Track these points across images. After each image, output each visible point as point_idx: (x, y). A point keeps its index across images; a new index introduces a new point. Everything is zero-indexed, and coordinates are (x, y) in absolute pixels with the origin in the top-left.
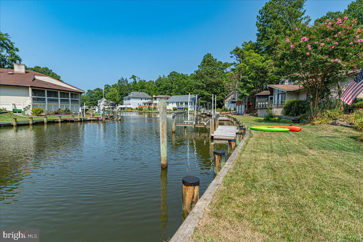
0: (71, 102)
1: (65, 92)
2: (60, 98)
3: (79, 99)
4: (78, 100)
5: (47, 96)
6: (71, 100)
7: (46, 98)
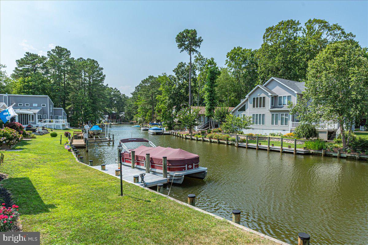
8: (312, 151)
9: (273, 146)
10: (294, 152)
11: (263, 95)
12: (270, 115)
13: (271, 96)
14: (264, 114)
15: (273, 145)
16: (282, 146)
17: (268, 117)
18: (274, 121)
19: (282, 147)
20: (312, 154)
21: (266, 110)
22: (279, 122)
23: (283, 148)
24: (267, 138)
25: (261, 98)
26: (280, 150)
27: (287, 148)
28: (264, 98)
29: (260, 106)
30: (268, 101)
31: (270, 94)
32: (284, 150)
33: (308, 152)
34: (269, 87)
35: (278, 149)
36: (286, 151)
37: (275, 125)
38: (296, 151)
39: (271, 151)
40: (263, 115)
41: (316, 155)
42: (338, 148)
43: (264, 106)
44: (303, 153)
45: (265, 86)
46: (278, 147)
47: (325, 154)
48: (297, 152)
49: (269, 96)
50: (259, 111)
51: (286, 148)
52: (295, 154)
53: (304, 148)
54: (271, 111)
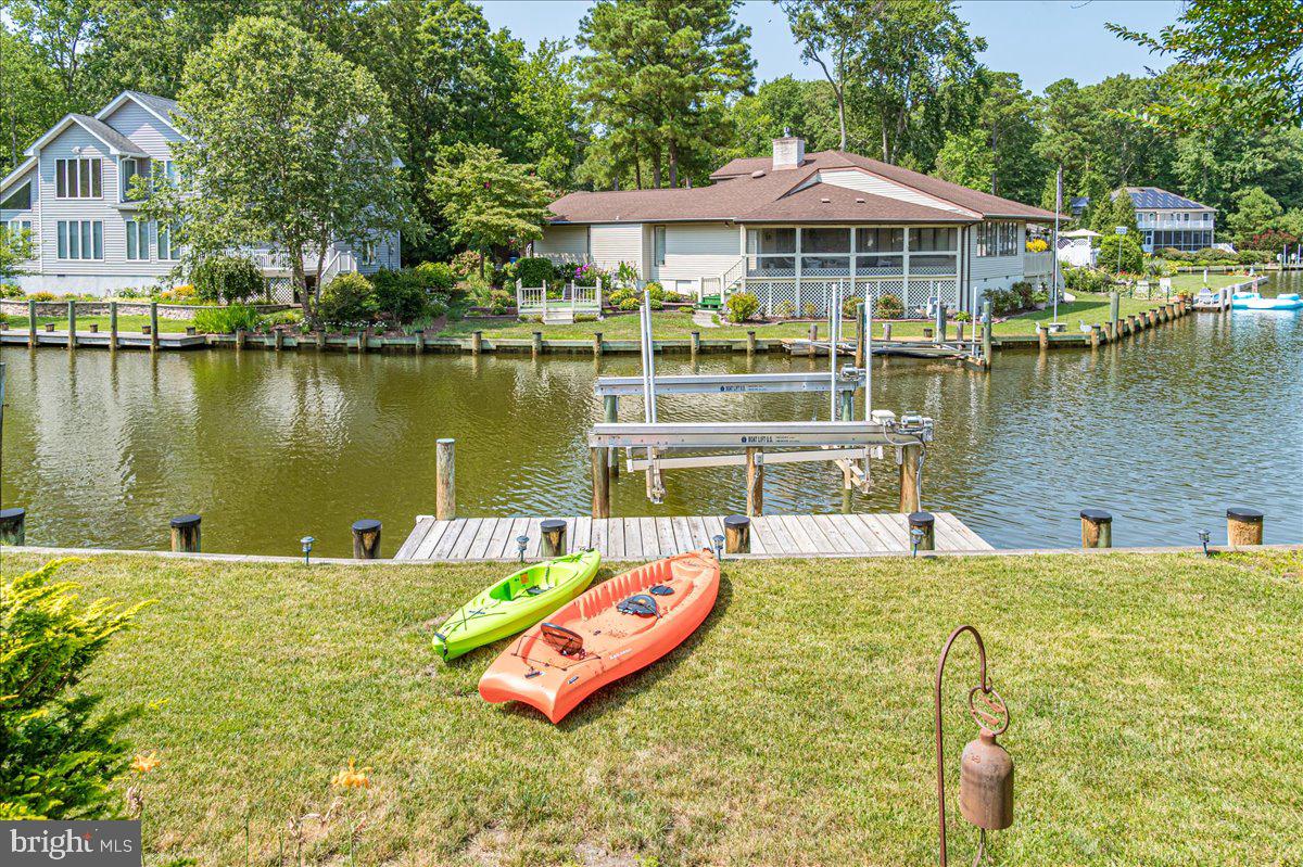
0: (911, 265)
1: (883, 226)
2: (857, 251)
3: (958, 253)
4: (955, 257)
5: (803, 251)
6: (911, 257)
7: (798, 256)
8: (211, 339)
9: (96, 331)
10: (151, 344)
11: (91, 153)
12: (121, 223)
13: (122, 157)
14: (99, 220)
15: (95, 328)
16: (114, 327)
17: (115, 233)
18: (136, 247)
19: (114, 333)
20: (214, 347)
21: (106, 208)
22: (153, 248)
23: (120, 334)
24: (102, 306)
25: (84, 162)
26: (109, 343)
27: (139, 335)
28: (97, 162)
29: (85, 193)
30: (113, 174)
31: (114, 151)
32: (122, 343)
33: (198, 342)
34: (118, 123)
35: (104, 339)
36: (127, 343)
37: (138, 260)
38: (157, 340)
39: (82, 347)
40: (97, 224)
41: (225, 347)
42: (294, 322)
43: (98, 191)
44: (178, 345)
45: (104, 121)
46: (105, 334)
47: (246, 343)
48: (162, 344)
49: (113, 158)
50: (80, 209)
51: (130, 333)
52: (156, 351)
53: (189, 329)
54: (120, 211)
